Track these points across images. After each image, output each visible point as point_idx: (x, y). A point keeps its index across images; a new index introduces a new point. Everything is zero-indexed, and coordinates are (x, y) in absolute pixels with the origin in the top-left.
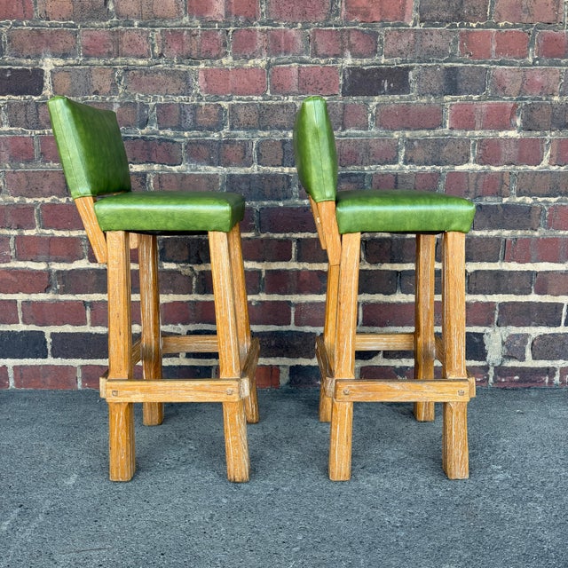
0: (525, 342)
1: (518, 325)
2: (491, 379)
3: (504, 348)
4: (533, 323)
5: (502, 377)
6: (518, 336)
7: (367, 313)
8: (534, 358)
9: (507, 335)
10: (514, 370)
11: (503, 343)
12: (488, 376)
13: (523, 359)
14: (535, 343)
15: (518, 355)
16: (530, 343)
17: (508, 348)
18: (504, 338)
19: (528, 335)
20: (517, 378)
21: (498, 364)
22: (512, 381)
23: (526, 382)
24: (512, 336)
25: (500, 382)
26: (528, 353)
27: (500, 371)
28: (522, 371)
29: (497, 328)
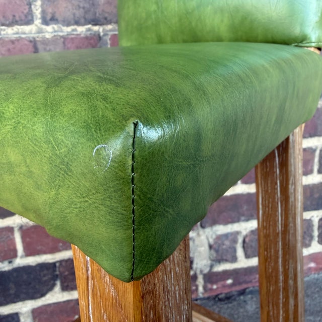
0: (235, 241)
1: (226, 222)
2: (201, 289)
3: (213, 252)
4: (243, 218)
5: (213, 283)
6: (226, 236)
7: (28, 239)
8: (247, 256)
9: (214, 237)
10: (226, 274)
11: (211, 247)
12: (197, 286)
13: (234, 259)
14: (247, 240)
15: (229, 257)
16: (240, 240)
17: (217, 251)
18: (211, 241)
19: (238, 233)
20: (229, 281)
21: (206, 271)
22: (224, 286)
23: (240, 284)
24: (219, 238)
25: (211, 289)
26: (240, 252)
27: (211, 277)
28: (235, 274)
29: (201, 231)
